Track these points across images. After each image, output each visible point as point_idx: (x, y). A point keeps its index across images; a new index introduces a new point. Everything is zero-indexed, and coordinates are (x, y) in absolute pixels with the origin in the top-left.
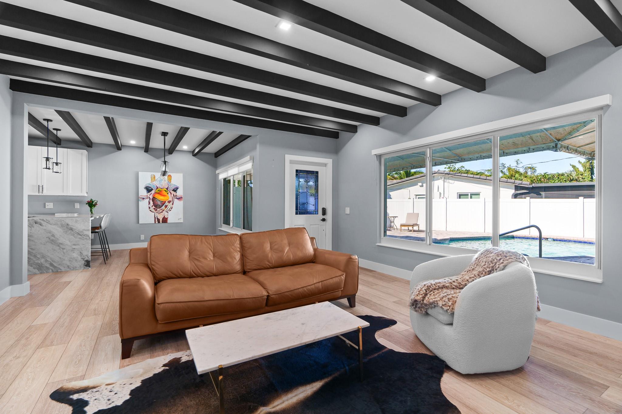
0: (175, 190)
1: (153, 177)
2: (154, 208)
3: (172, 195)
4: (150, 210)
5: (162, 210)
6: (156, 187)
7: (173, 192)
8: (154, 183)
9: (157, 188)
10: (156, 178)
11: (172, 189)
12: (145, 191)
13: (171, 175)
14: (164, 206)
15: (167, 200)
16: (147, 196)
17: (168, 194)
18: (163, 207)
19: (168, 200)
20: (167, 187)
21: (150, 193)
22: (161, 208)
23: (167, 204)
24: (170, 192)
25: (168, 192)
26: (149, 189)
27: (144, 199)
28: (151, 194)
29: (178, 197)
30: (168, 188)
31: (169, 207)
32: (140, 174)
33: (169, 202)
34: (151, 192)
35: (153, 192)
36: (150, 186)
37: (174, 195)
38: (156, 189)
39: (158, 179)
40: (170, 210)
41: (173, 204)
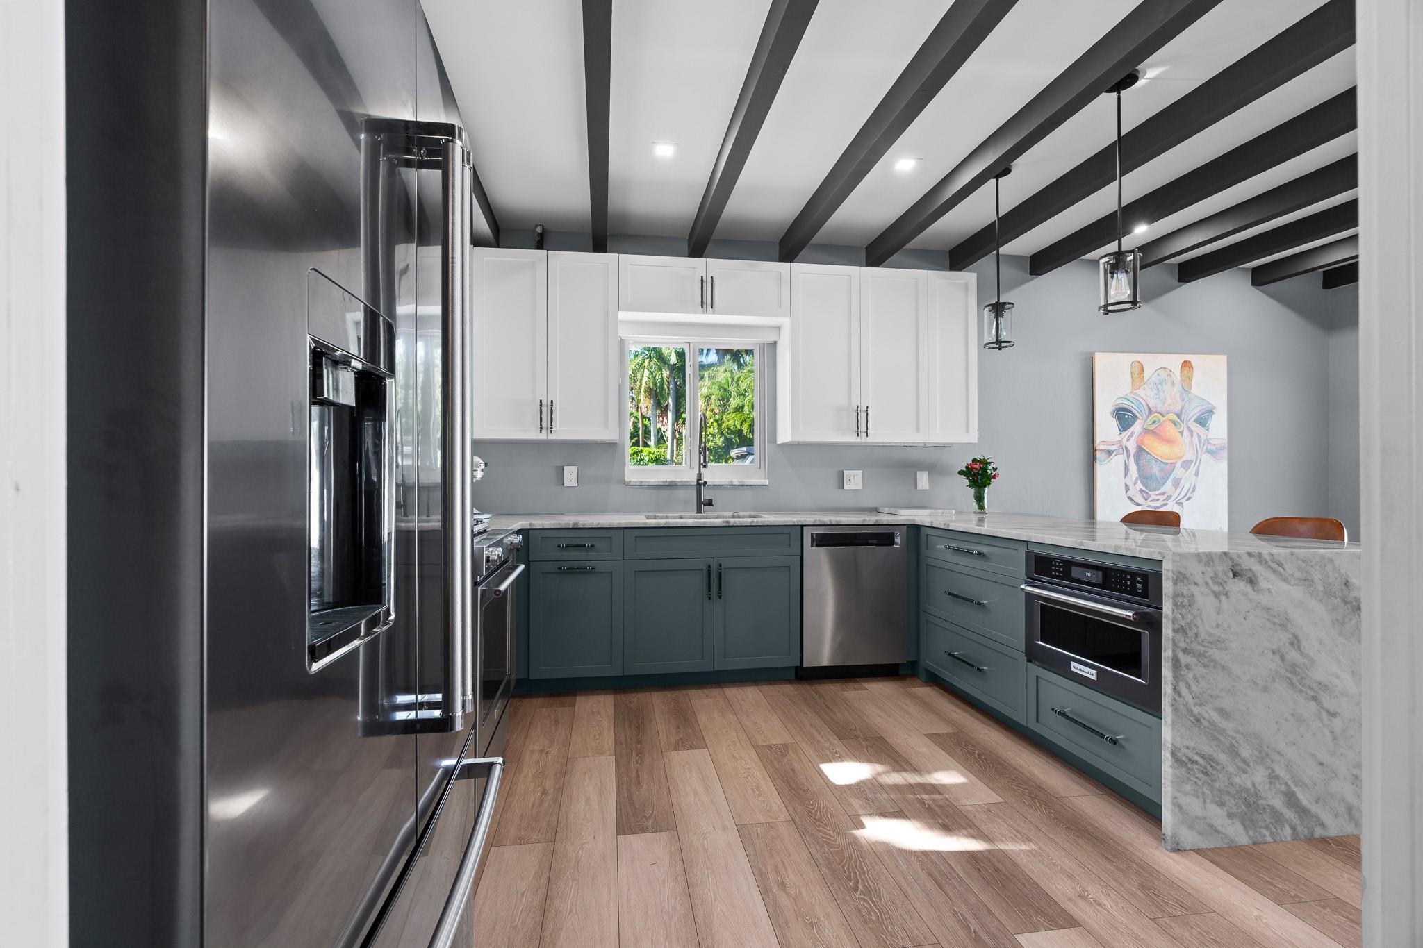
0: (1202, 422)
1: (1137, 370)
2: (1141, 491)
3: (1195, 439)
4: (1129, 498)
5: (1165, 497)
6: (1146, 407)
7: (1197, 428)
8: (1141, 392)
9: (1150, 412)
10: (1147, 374)
11: (1195, 417)
12: (1114, 423)
13: (1190, 362)
14: (1169, 483)
15: (1180, 458)
16: (1120, 441)
17: (1182, 433)
18: (1168, 486)
19: (1184, 459)
20: (1179, 408)
21: (1128, 432)
22: (1161, 491)
23: (1178, 472)
24: (1188, 428)
25: (1183, 427)
26: (1124, 417)
27: (1109, 453)
28: (1132, 435)
29: (1213, 448)
30: (1181, 412)
31: (1186, 485)
32: (1101, 361)
33: (1187, 465)
34: (1132, 429)
35: (1137, 428)
36: (1128, 405)
37: (1200, 441)
38: (1148, 417)
39: (1153, 378)
40: (1189, 498)
41: (1197, 474)
